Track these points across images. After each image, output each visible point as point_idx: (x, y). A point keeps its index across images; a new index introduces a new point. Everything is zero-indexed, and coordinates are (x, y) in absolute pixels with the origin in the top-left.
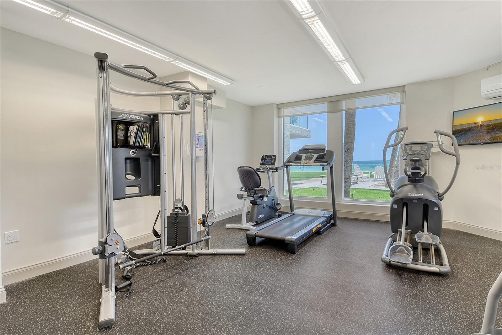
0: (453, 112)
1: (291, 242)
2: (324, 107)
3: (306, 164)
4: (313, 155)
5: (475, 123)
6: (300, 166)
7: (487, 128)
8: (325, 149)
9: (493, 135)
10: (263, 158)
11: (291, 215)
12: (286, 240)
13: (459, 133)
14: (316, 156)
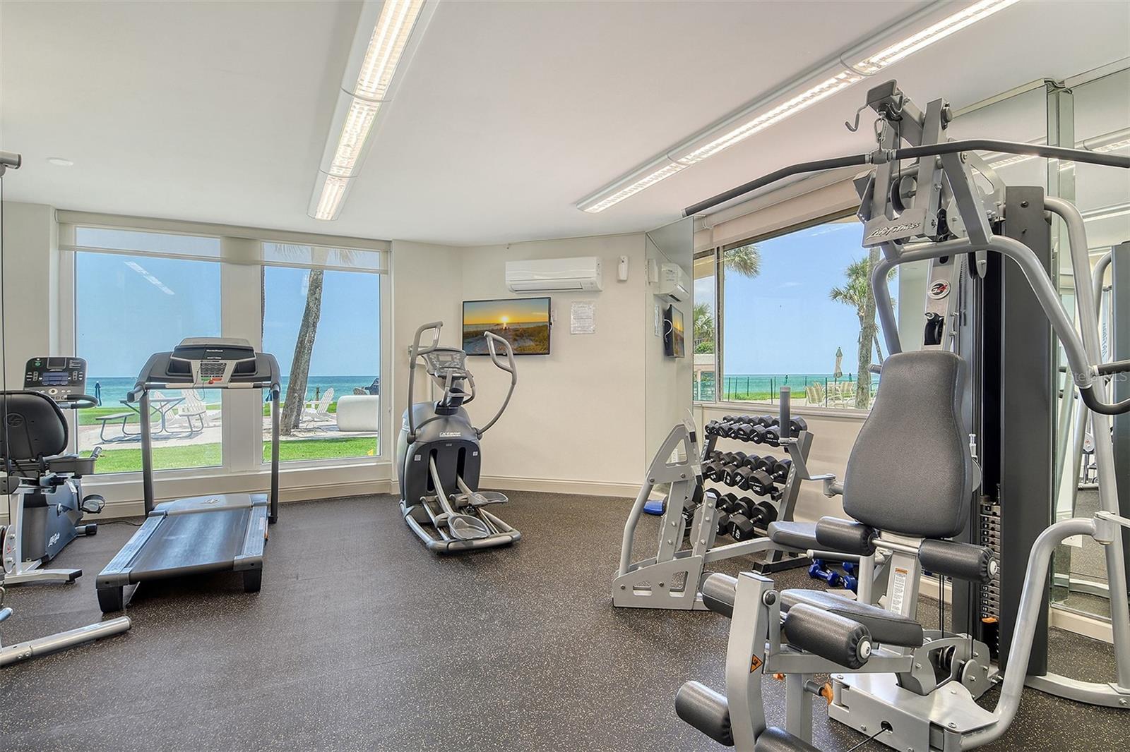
0: (464, 302)
1: (252, 564)
2: (213, 246)
3: (210, 383)
4: (221, 362)
5: (498, 325)
6: (192, 388)
7: (514, 333)
8: (253, 350)
9: (522, 343)
10: (31, 366)
11: (163, 518)
12: (238, 565)
13: (473, 337)
14: (231, 365)
